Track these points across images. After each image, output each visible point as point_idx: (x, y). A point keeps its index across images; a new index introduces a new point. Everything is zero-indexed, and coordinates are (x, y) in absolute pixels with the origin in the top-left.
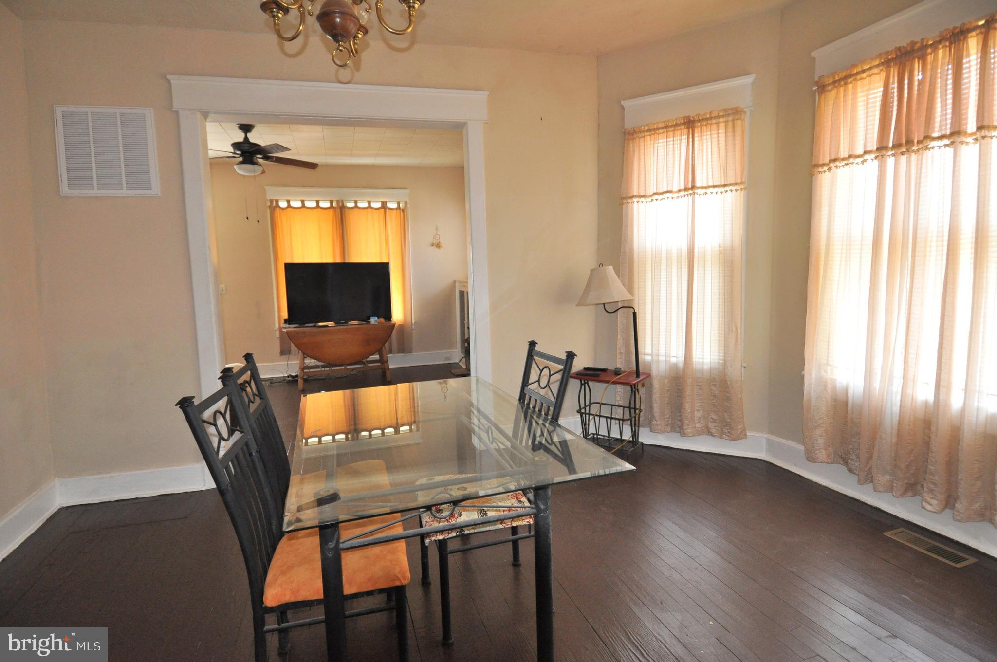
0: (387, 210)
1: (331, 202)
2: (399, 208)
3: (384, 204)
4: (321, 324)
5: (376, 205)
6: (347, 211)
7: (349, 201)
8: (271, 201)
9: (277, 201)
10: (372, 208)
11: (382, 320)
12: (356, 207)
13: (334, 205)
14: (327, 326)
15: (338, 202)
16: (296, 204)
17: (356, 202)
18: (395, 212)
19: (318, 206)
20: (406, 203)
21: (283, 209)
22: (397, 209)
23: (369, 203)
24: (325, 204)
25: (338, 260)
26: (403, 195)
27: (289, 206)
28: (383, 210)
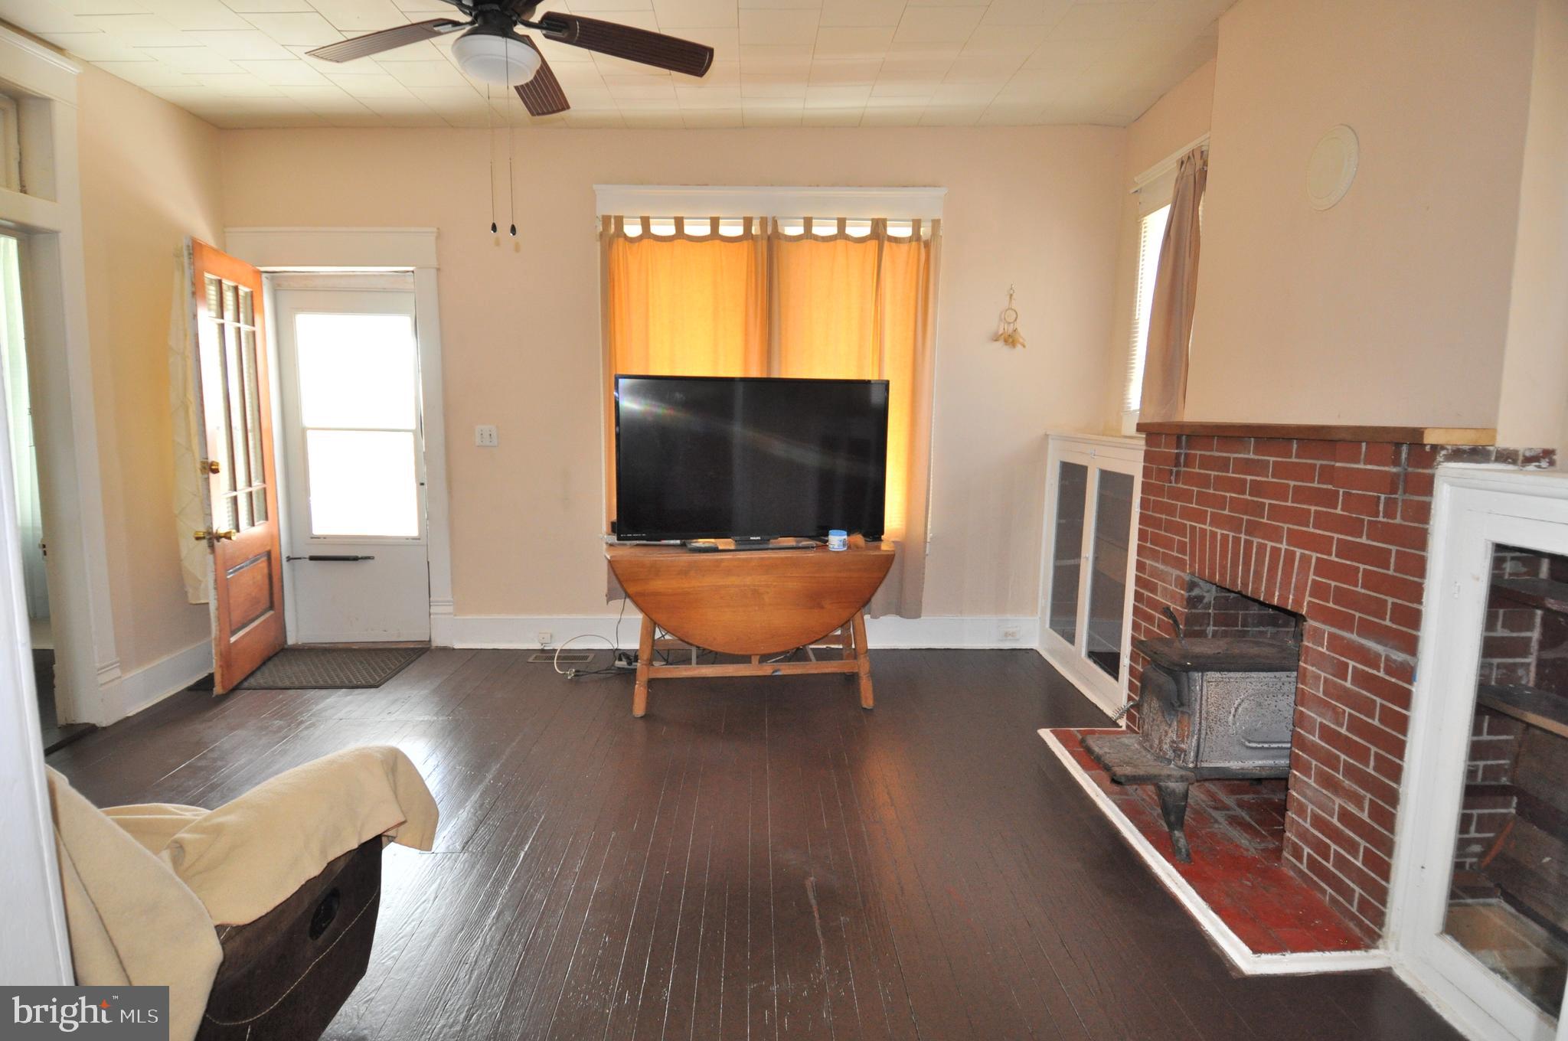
0: (886, 243)
1: (748, 223)
2: (916, 237)
3: (878, 226)
4: (702, 543)
5: (859, 229)
6: (784, 244)
7: (791, 219)
8: (606, 220)
9: (619, 221)
10: (847, 238)
11: (859, 539)
12: (808, 234)
13: (755, 230)
14: (715, 550)
15: (764, 221)
16: (663, 228)
17: (808, 223)
18: (904, 247)
19: (715, 233)
20: (936, 223)
21: (632, 240)
22: (910, 239)
23: (842, 223)
24: (731, 229)
25: (755, 372)
26: (930, 203)
27: (646, 232)
28: (874, 243)
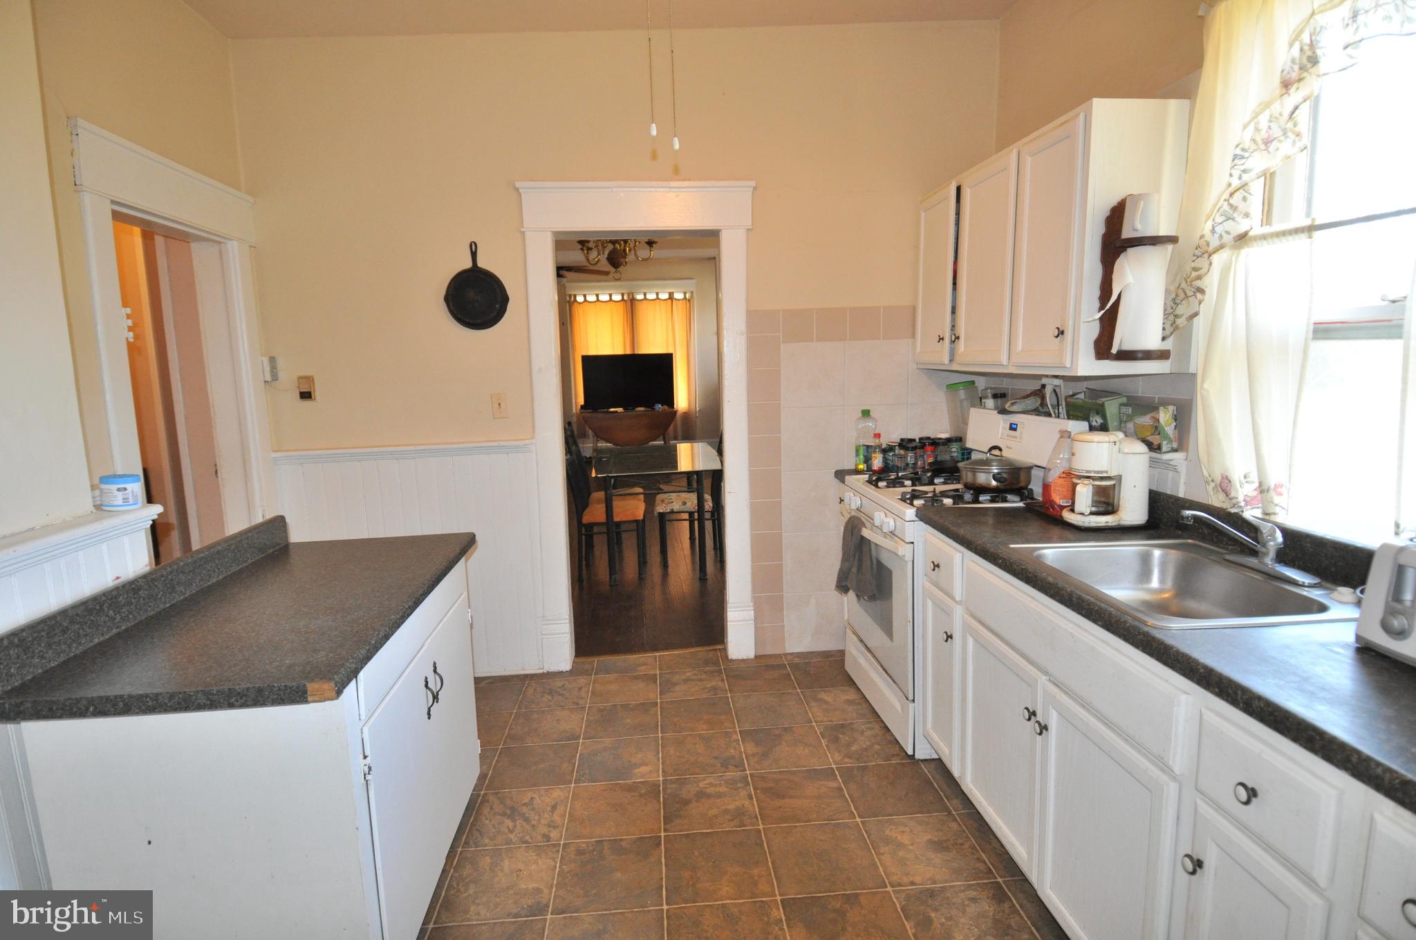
0: (674, 301)
1: (623, 295)
2: (685, 298)
3: (671, 295)
4: (612, 410)
5: (664, 296)
6: (637, 302)
7: (639, 293)
8: (570, 296)
9: (575, 296)
10: (660, 299)
11: (666, 407)
12: (645, 299)
13: (625, 298)
14: (617, 412)
15: (629, 294)
16: (591, 298)
17: (645, 294)
18: (681, 302)
19: (611, 300)
20: (692, 293)
21: (580, 303)
22: (683, 299)
23: (657, 294)
24: (617, 297)
25: (628, 352)
26: (690, 285)
27: (585, 300)
28: (670, 301)
